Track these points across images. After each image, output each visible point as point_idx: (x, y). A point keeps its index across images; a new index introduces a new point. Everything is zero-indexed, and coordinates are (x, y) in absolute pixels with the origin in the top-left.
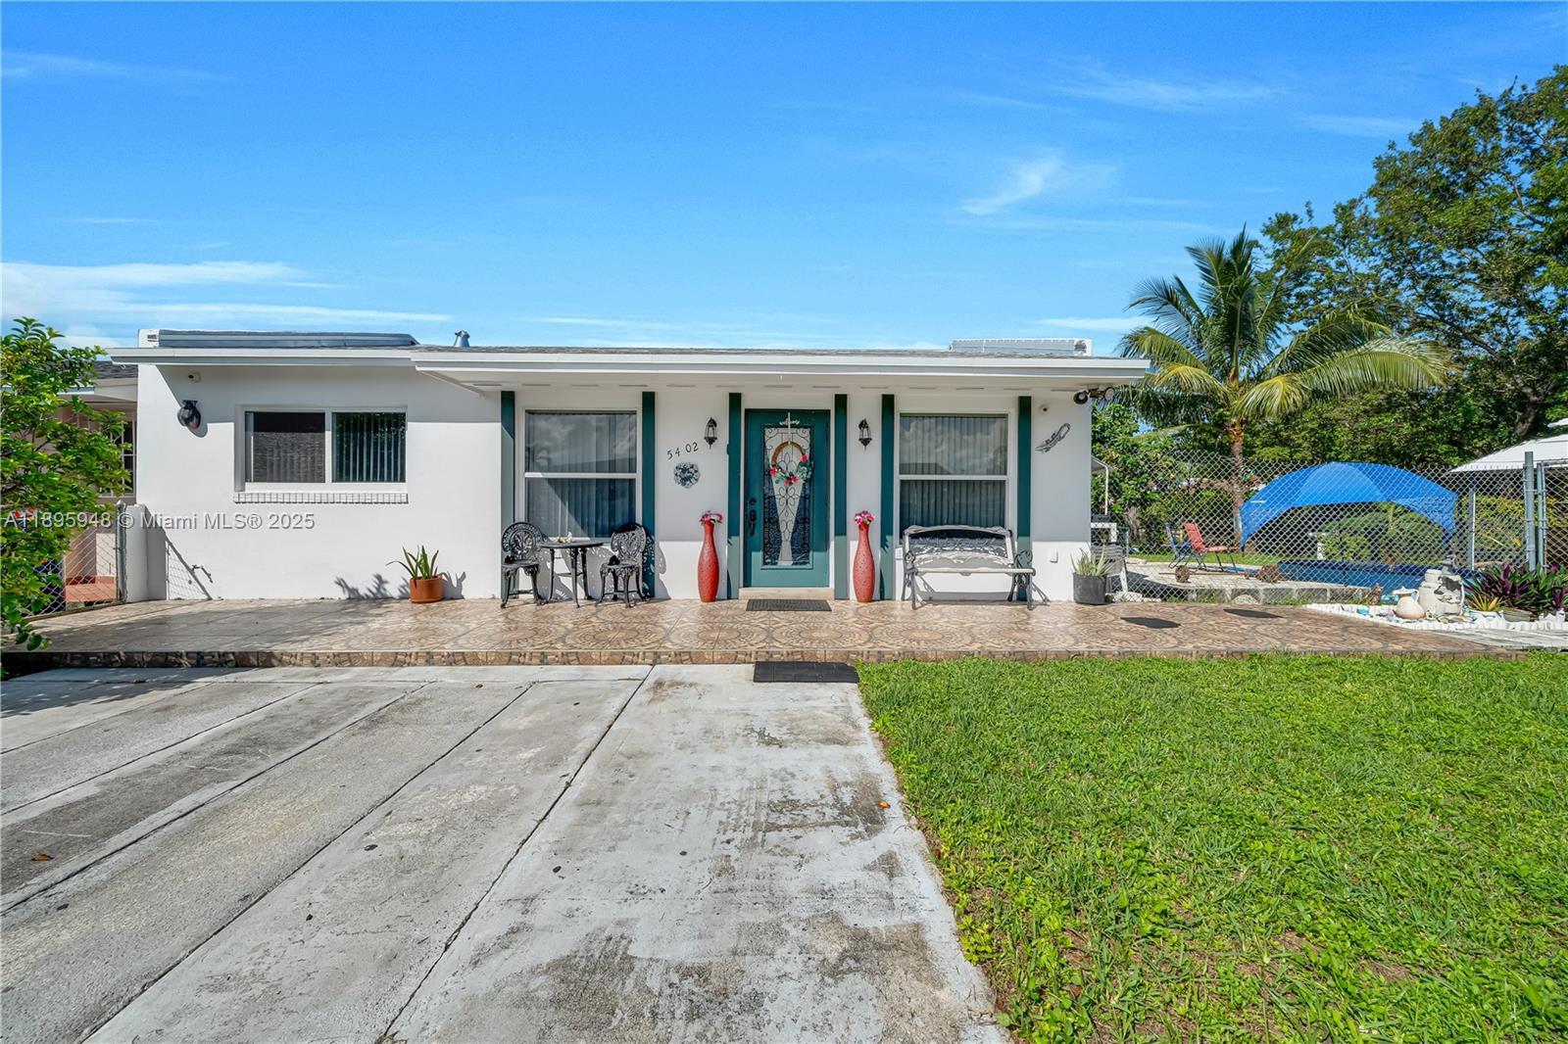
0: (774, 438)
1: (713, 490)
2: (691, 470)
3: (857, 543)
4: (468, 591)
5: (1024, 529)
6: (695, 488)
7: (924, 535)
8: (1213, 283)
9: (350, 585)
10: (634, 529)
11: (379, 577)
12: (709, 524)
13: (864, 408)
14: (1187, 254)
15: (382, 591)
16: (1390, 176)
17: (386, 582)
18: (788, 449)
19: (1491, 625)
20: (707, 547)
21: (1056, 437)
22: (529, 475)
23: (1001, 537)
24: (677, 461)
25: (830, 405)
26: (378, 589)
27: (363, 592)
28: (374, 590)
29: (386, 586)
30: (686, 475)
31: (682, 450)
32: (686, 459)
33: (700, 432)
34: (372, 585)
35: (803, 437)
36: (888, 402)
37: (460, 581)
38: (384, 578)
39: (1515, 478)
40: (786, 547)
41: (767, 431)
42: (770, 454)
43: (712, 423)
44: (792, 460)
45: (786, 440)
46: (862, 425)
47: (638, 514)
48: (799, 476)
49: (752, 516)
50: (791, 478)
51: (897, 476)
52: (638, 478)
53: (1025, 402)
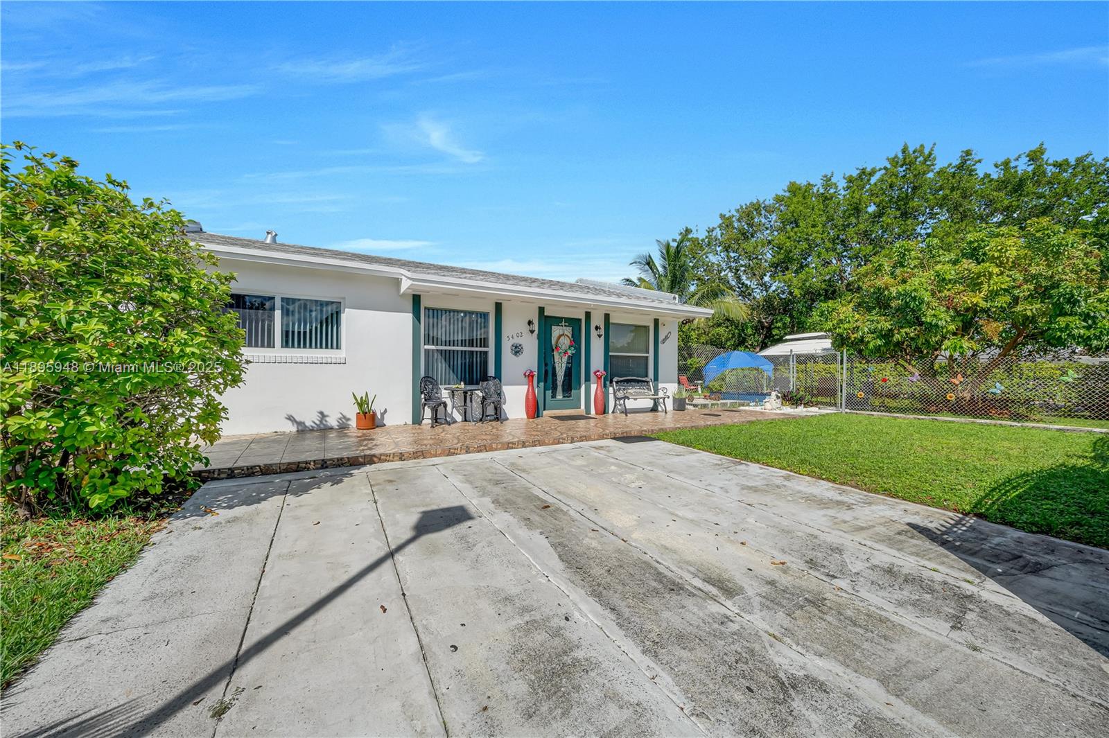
0: (556, 331)
1: (530, 358)
2: (519, 347)
3: (596, 385)
4: (389, 421)
5: (656, 379)
6: (521, 357)
7: (621, 381)
8: (665, 259)
9: (298, 419)
10: (487, 380)
11: (321, 413)
12: (531, 376)
13: (597, 320)
14: (656, 243)
15: (324, 422)
16: (727, 223)
17: (327, 416)
18: (562, 338)
19: (788, 410)
20: (530, 389)
21: (667, 337)
22: (426, 347)
23: (647, 382)
24: (512, 342)
25: (582, 317)
26: (321, 422)
27: (309, 423)
28: (318, 423)
29: (327, 419)
30: (517, 350)
31: (515, 336)
32: (517, 341)
33: (526, 328)
34: (316, 419)
35: (568, 331)
36: (607, 316)
37: (383, 414)
38: (326, 413)
39: (786, 358)
40: (560, 389)
41: (553, 327)
42: (553, 342)
43: (530, 323)
44: (565, 342)
45: (562, 333)
46: (597, 328)
47: (491, 372)
48: (569, 352)
49: (546, 372)
50: (566, 353)
51: (610, 354)
52: (491, 350)
53: (656, 322)
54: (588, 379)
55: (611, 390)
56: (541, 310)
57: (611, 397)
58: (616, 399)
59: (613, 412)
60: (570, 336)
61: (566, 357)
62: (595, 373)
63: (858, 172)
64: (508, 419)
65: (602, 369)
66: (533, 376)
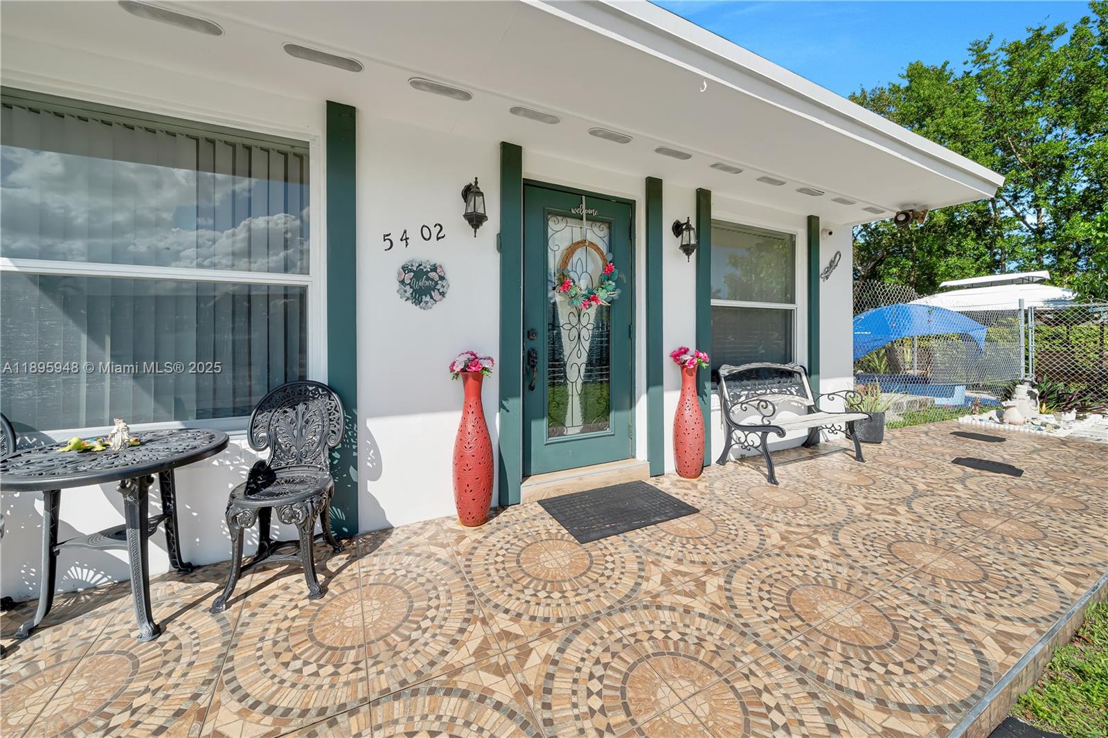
0: (561, 234)
2: (432, 275)
3: (676, 393)
5: (813, 365)
6: (439, 310)
12: (471, 372)
13: (678, 207)
18: (579, 254)
20: (471, 417)
24: (402, 255)
25: (637, 194)
30: (422, 284)
31: (414, 235)
32: (423, 252)
33: (453, 211)
35: (599, 236)
36: (705, 200)
40: (574, 406)
41: (552, 218)
42: (553, 263)
43: (470, 192)
44: (589, 265)
45: (577, 238)
46: (678, 229)
47: (318, 367)
48: (603, 295)
49: (531, 359)
50: (591, 297)
51: (714, 302)
52: (317, 283)
53: (812, 223)
54: (655, 379)
55: (715, 400)
56: (511, 155)
57: (716, 418)
58: (731, 426)
59: (723, 460)
60: (604, 248)
61: (592, 311)
62: (676, 356)
63: (1031, 35)
64: (387, 531)
65: (692, 346)
66: (478, 377)
